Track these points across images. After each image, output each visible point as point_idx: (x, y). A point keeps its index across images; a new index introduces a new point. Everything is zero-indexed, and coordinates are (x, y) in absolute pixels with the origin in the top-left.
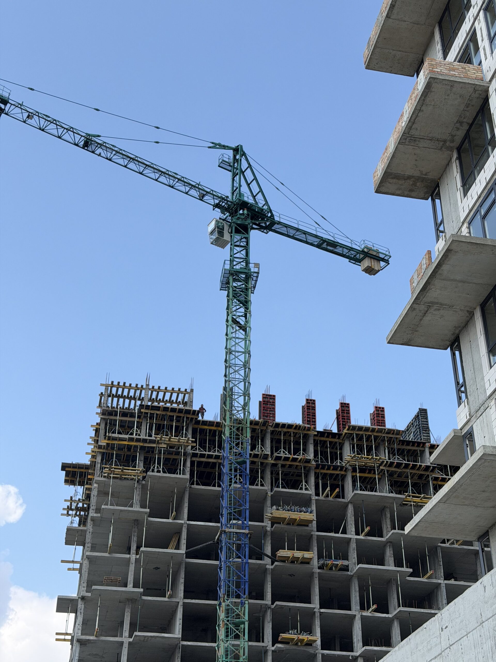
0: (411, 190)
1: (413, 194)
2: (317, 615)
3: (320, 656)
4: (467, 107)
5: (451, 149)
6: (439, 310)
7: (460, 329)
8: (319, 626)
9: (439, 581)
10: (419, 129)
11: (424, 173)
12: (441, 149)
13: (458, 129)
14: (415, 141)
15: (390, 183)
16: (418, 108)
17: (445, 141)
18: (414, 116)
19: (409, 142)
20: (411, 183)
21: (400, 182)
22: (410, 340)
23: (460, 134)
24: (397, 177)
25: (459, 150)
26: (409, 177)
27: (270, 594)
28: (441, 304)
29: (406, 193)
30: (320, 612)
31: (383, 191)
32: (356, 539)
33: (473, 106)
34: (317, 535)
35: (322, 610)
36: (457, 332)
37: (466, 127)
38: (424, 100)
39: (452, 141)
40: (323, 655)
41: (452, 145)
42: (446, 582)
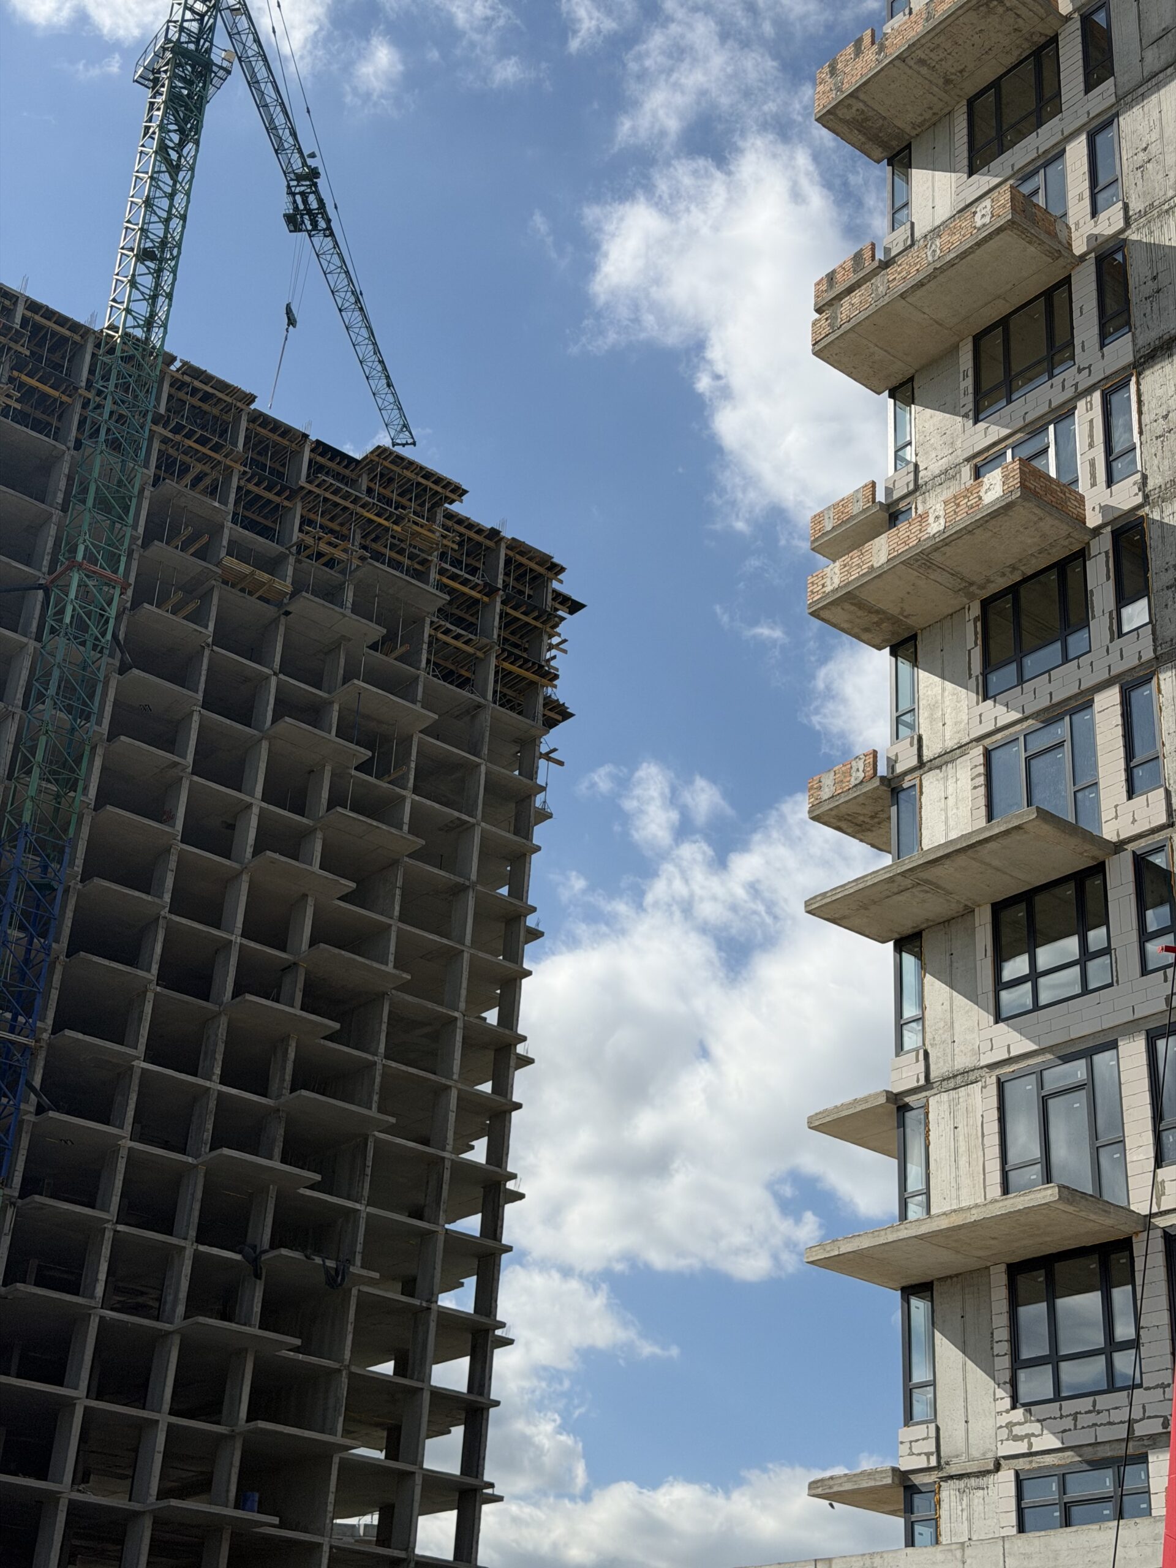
0: (867, 630)
1: (866, 636)
2: (109, 1235)
3: (97, 1320)
4: (1039, 553)
5: (971, 597)
6: (927, 892)
7: (931, 923)
8: (107, 1259)
9: (358, 1206)
10: (947, 555)
11: (905, 614)
12: (956, 592)
13: (1003, 575)
14: (929, 567)
15: (843, 609)
16: (970, 528)
17: (971, 584)
18: (955, 536)
19: (920, 566)
20: (876, 620)
21: (860, 613)
22: (844, 917)
23: (1002, 583)
24: (861, 605)
25: (985, 604)
26: (878, 612)
27: (21, 1174)
28: (938, 887)
29: (856, 630)
30: (116, 1231)
31: (824, 616)
32: (220, 1093)
33: (1049, 554)
34: (142, 1068)
35: (120, 1228)
36: (924, 926)
37: (1017, 577)
38: (987, 521)
39: (982, 587)
40: (102, 1318)
41: (977, 591)
42: (370, 1209)
